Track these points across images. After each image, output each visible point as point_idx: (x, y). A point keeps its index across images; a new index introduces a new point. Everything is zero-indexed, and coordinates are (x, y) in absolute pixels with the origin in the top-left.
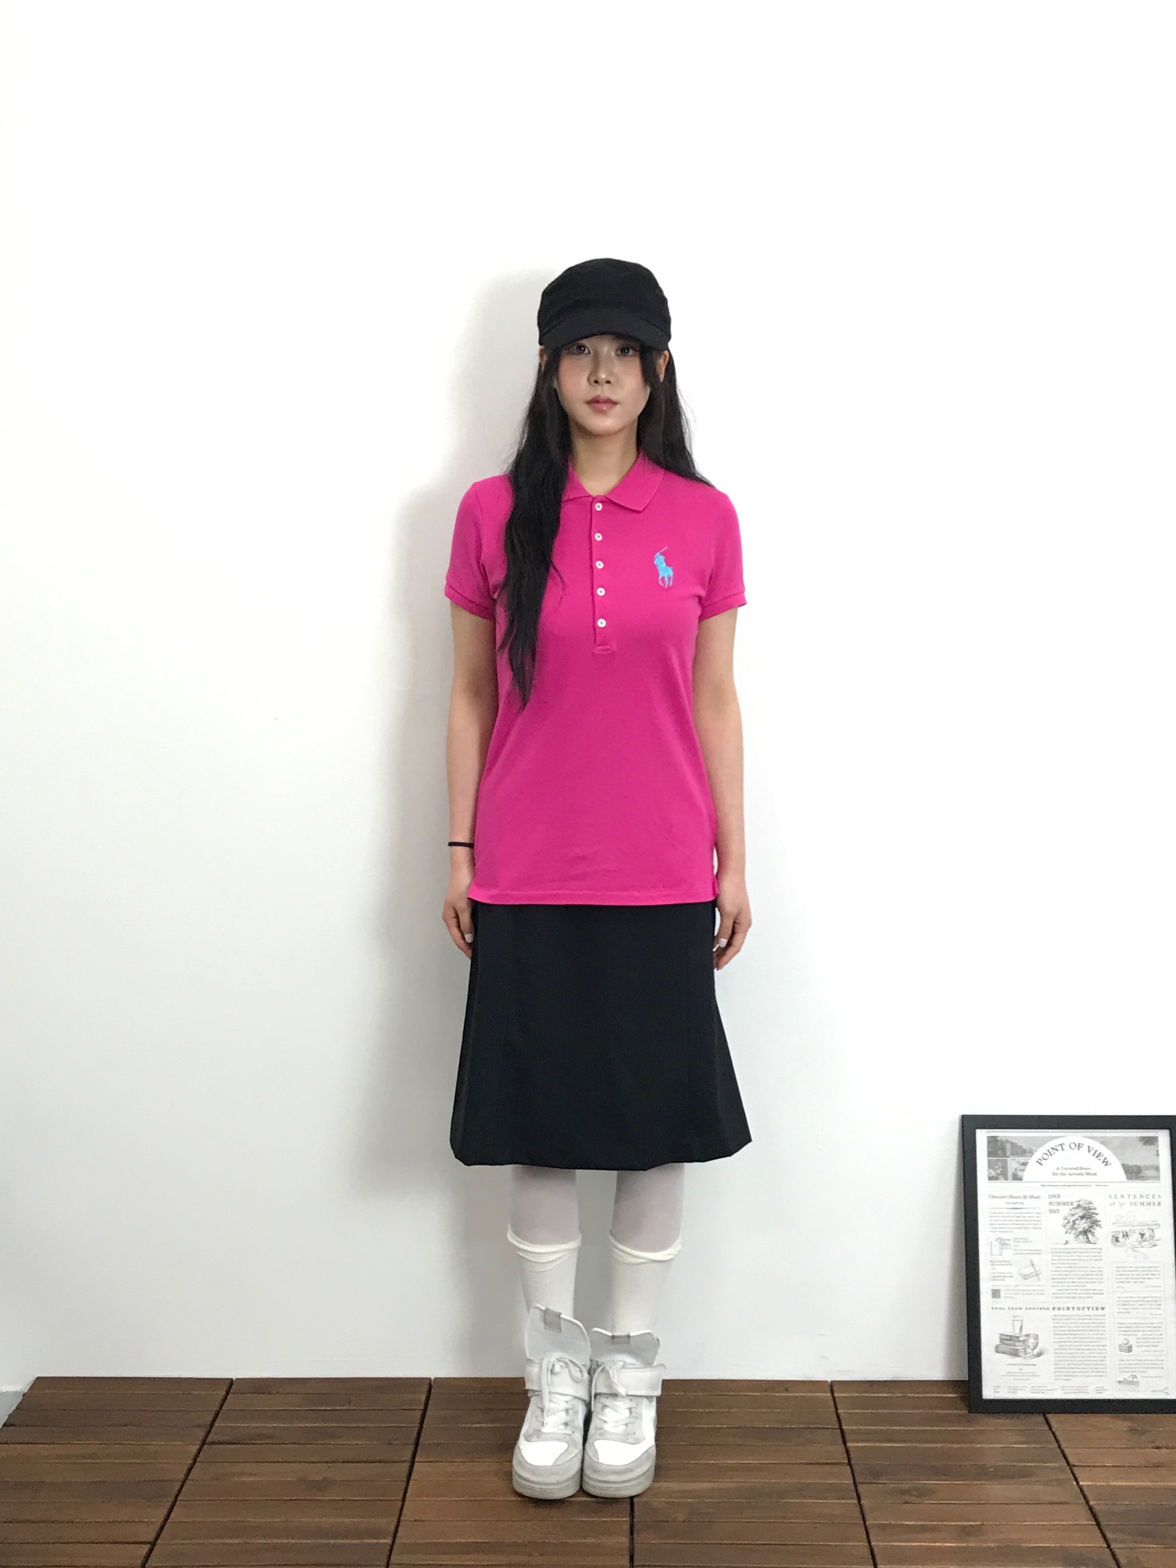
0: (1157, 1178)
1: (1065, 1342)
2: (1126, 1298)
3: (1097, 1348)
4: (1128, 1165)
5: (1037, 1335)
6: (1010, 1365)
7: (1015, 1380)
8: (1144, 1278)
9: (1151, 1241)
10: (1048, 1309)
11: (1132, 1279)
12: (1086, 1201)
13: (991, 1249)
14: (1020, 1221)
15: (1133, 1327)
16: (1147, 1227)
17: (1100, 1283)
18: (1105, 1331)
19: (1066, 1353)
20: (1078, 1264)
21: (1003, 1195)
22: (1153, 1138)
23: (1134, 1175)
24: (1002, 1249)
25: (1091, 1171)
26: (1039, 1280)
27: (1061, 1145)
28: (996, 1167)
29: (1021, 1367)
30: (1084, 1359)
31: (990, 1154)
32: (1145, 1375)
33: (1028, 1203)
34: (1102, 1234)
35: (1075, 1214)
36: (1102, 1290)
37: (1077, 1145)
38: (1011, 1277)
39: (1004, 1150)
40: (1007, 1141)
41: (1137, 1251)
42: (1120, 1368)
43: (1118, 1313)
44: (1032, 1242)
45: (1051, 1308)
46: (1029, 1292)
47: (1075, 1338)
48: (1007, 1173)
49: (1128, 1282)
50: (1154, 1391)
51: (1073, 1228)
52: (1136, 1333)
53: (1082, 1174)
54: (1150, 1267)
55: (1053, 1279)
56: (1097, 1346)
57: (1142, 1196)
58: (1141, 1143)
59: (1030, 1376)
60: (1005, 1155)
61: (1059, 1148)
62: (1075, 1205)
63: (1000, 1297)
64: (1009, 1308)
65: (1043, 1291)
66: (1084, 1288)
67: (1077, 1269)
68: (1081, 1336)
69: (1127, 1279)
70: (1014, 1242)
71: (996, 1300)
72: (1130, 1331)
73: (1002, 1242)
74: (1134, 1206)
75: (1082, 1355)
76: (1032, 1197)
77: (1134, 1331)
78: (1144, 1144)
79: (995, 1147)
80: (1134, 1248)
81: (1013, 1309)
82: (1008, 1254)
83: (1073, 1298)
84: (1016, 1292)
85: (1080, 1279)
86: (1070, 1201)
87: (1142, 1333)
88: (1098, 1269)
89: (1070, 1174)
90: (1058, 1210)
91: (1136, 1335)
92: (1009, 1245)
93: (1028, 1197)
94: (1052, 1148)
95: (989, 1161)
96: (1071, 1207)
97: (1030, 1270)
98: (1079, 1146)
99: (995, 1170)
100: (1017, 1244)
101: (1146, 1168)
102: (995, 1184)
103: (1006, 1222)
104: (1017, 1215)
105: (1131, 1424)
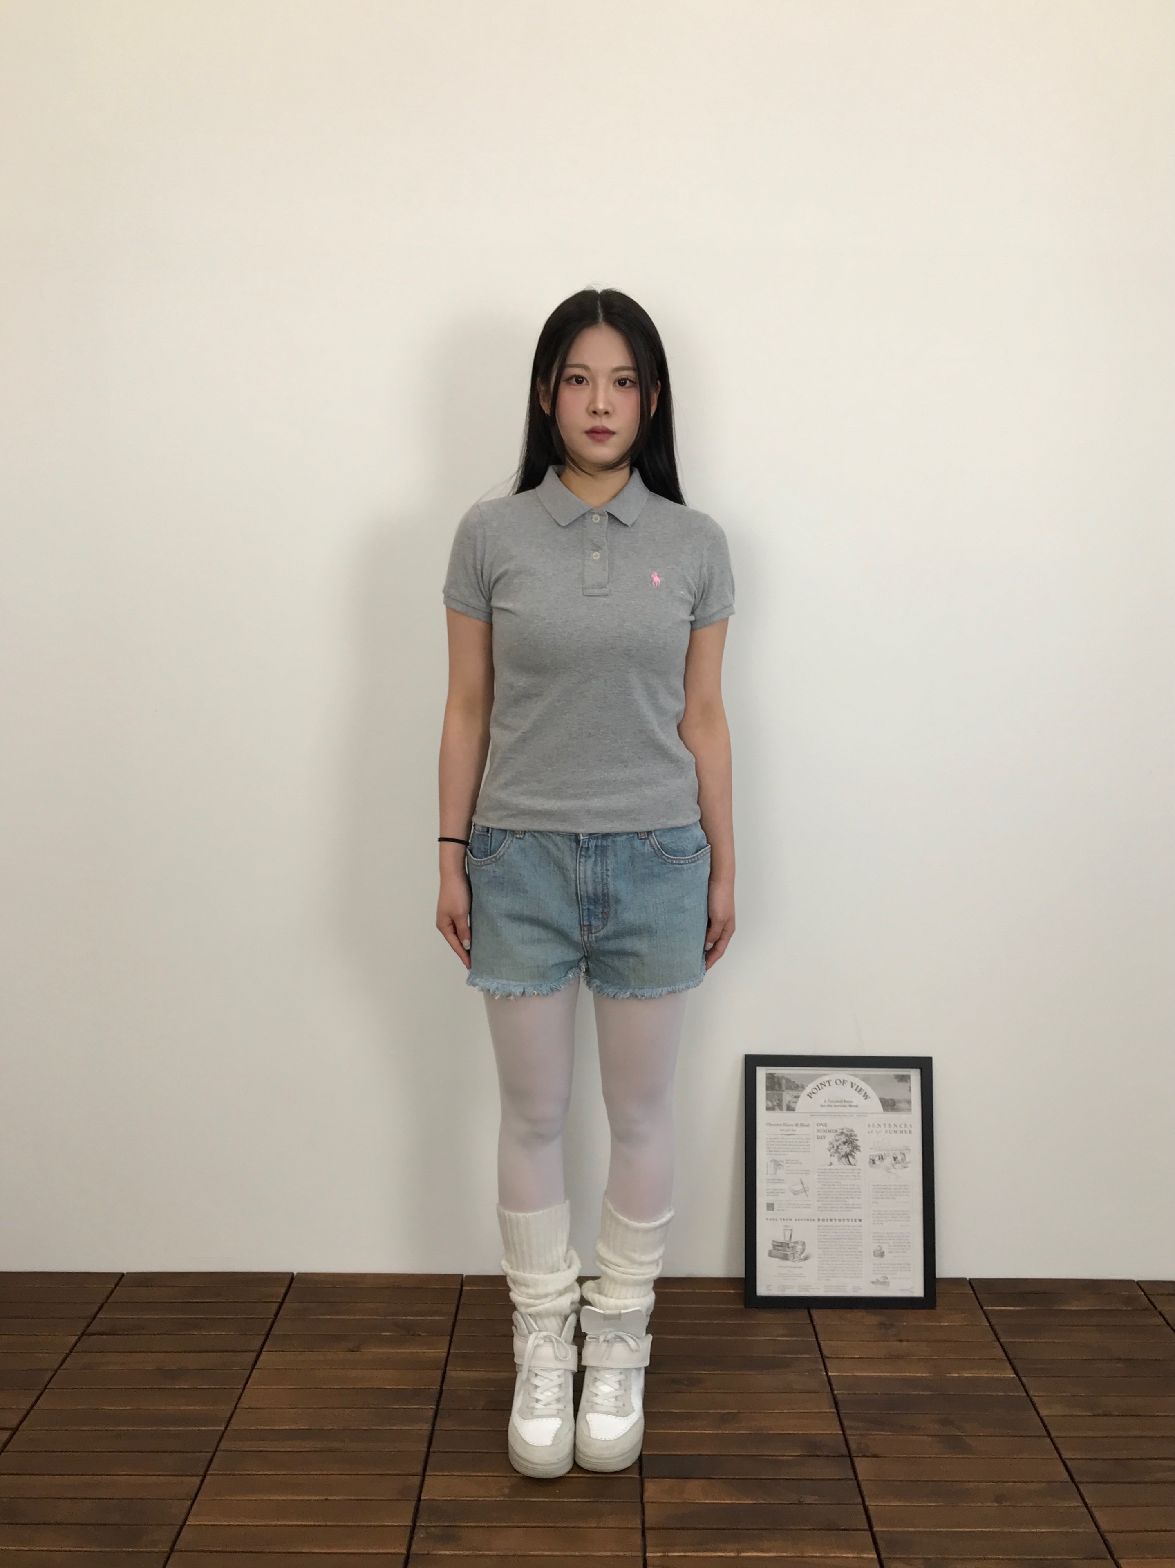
0: (909, 1110)
1: (828, 1248)
2: (881, 1211)
3: (854, 1253)
4: (884, 1099)
5: (804, 1243)
6: (781, 1267)
8: (896, 1195)
9: (903, 1164)
10: (814, 1220)
11: (886, 1195)
12: (849, 1129)
13: (767, 1169)
14: (792, 1145)
15: (886, 1236)
16: (900, 1152)
17: (859, 1198)
18: (862, 1239)
19: (829, 1258)
20: (841, 1182)
21: (779, 1123)
22: (906, 1076)
23: (889, 1107)
24: (777, 1169)
25: (852, 1104)
26: (807, 1196)
27: (829, 1081)
28: (774, 1099)
29: (790, 1269)
30: (843, 1263)
31: (768, 1088)
32: (894, 1276)
33: (799, 1130)
34: (861, 1158)
35: (840, 1140)
36: (860, 1204)
37: (842, 1081)
38: (784, 1193)
39: (780, 1084)
40: (783, 1077)
41: (890, 1172)
42: (874, 1271)
43: (874, 1224)
44: (802, 1163)
45: (817, 1220)
46: (798, 1206)
47: (836, 1245)
48: (782, 1104)
49: (882, 1198)
50: (902, 1290)
51: (837, 1151)
52: (888, 1241)
53: (846, 1106)
54: (901, 1186)
55: (818, 1195)
57: (895, 1125)
58: (896, 1080)
59: (797, 1276)
60: (780, 1089)
61: (827, 1084)
62: (839, 1133)
63: (773, 1210)
64: (781, 1219)
65: (810, 1205)
66: (844, 1203)
67: (840, 1187)
68: (841, 1244)
70: (787, 1163)
71: (770, 1212)
72: (882, 1239)
73: (777, 1163)
74: (888, 1134)
75: (843, 1260)
76: (802, 1125)
77: (886, 1239)
78: (898, 1081)
79: (773, 1083)
80: (887, 1169)
81: (784, 1220)
82: (781, 1173)
83: (836, 1211)
84: (787, 1206)
85: (841, 1195)
86: (835, 1129)
87: (893, 1241)
88: (857, 1187)
89: (835, 1106)
90: (824, 1136)
91: (888, 1243)
92: (783, 1166)
93: (799, 1125)
94: (821, 1084)
95: (768, 1095)
96: (835, 1134)
97: (800, 1187)
98: (844, 1082)
99: (772, 1102)
100: (788, 1165)
101: (900, 1102)
102: (772, 1114)
103: (779, 1147)
104: (790, 1140)
105: (881, 1319)
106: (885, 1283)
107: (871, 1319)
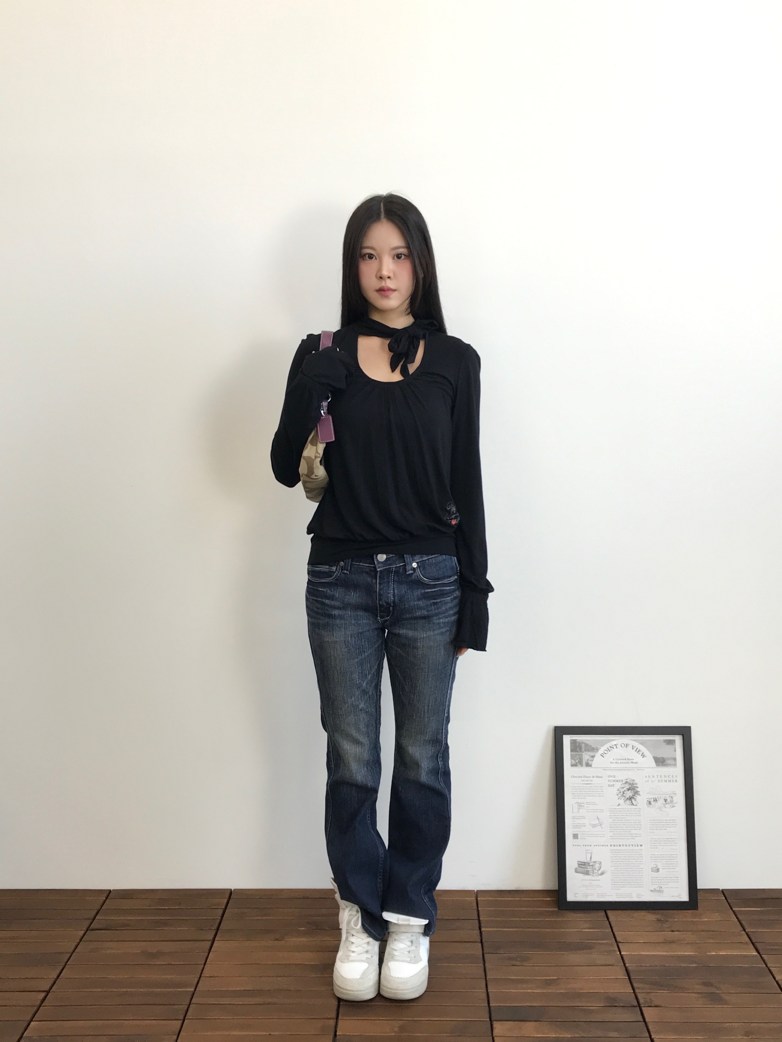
0: (675, 765)
1: (618, 866)
2: (655, 839)
3: (637, 870)
4: (657, 757)
5: (601, 862)
6: (584, 880)
7: (587, 889)
9: (671, 804)
10: (607, 846)
11: (659, 827)
12: (631, 779)
13: (573, 809)
14: (590, 791)
15: (659, 857)
16: (669, 795)
17: (639, 829)
18: (642, 859)
19: (618, 873)
20: (626, 818)
21: (580, 776)
22: (672, 740)
23: (660, 763)
24: (579, 809)
25: (633, 761)
26: (602, 828)
27: (616, 745)
28: (576, 758)
29: (591, 881)
30: (629, 876)
31: (572, 750)
32: (666, 886)
33: (595, 780)
34: (641, 800)
35: (625, 787)
36: (640, 834)
37: (626, 745)
38: (585, 826)
39: (580, 748)
40: (583, 743)
41: (662, 810)
42: (652, 882)
43: (651, 848)
44: (597, 804)
45: (609, 845)
46: (596, 836)
47: (624, 864)
48: (582, 762)
49: (657, 829)
50: (673, 896)
51: (623, 796)
52: (662, 860)
53: (629, 763)
54: (670, 820)
55: (610, 827)
56: (637, 868)
57: (665, 776)
58: (665, 743)
59: (596, 887)
60: (581, 751)
61: (615, 747)
62: (624, 782)
63: (577, 838)
65: (604, 834)
66: (629, 833)
67: (625, 822)
68: (627, 863)
69: (656, 827)
70: (587, 804)
71: (575, 840)
72: (657, 859)
73: (579, 805)
74: (660, 782)
75: (629, 874)
76: (598, 777)
77: (660, 859)
78: (667, 744)
79: (575, 747)
80: (660, 808)
81: (586, 846)
82: (583, 812)
83: (623, 839)
84: (588, 835)
85: (627, 827)
86: (621, 779)
87: (665, 861)
88: (638, 821)
89: (621, 763)
90: (613, 785)
91: (662, 862)
92: (584, 806)
93: (595, 777)
94: (610, 747)
95: (571, 755)
96: (621, 783)
97: (597, 822)
98: (627, 745)
99: (575, 760)
100: (588, 806)
101: (668, 759)
102: (575, 769)
103: (581, 792)
104: (588, 788)
105: (658, 916)
106: (660, 891)
107: (650, 917)
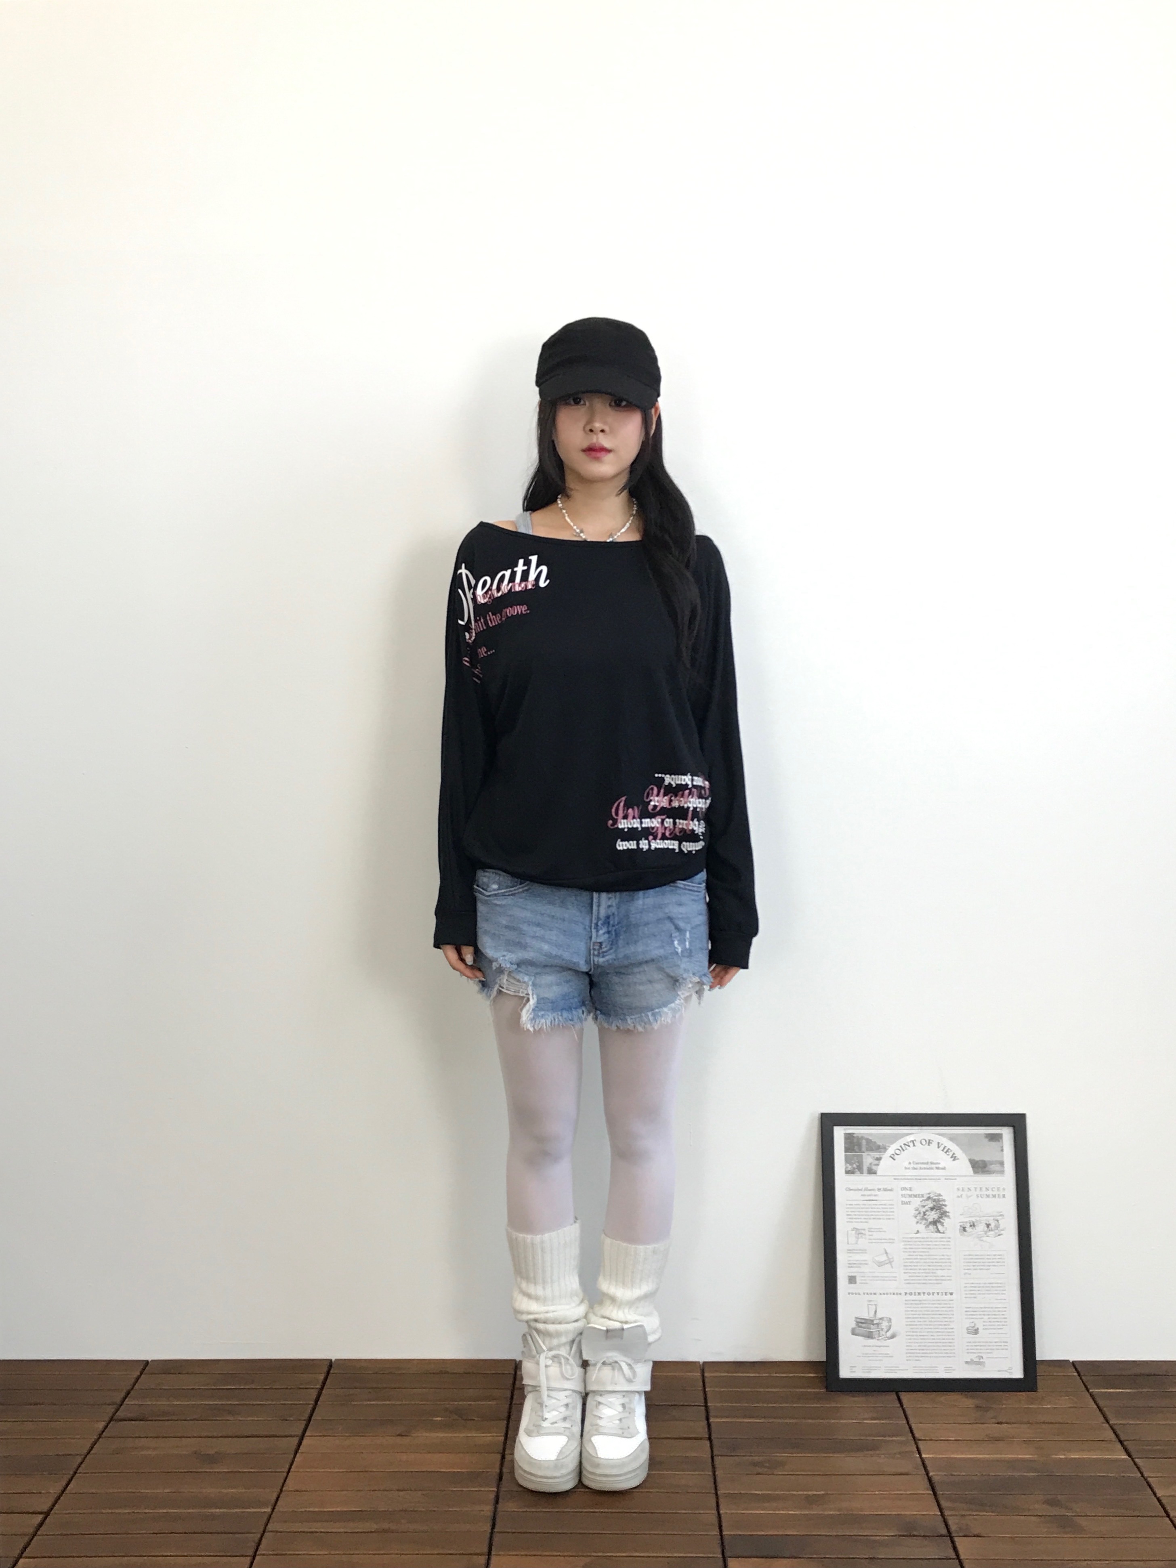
0: (1002, 1172)
1: (916, 1325)
2: (972, 1283)
3: (946, 1330)
4: (974, 1160)
5: (890, 1319)
6: (865, 1346)
7: (870, 1361)
8: (989, 1266)
9: (997, 1231)
10: (900, 1294)
11: (978, 1266)
12: (936, 1193)
13: (848, 1239)
14: (874, 1212)
15: (979, 1311)
16: (992, 1218)
17: (949, 1269)
18: (953, 1315)
19: (917, 1336)
20: (928, 1252)
21: (860, 1188)
22: (998, 1135)
23: (980, 1169)
24: (858, 1238)
25: (940, 1166)
26: (892, 1267)
27: (913, 1141)
28: (853, 1162)
29: (875, 1348)
30: (933, 1341)
31: (847, 1150)
32: (990, 1355)
33: (882, 1195)
34: (950, 1224)
35: (926, 1206)
36: (951, 1276)
37: (928, 1141)
38: (866, 1264)
39: (860, 1146)
40: (862, 1138)
41: (983, 1240)
42: (968, 1349)
43: (966, 1297)
44: (885, 1231)
45: (903, 1293)
46: (883, 1279)
47: (925, 1321)
48: (863, 1166)
49: (975, 1269)
50: (999, 1371)
51: (923, 1218)
52: (982, 1316)
53: (932, 1169)
54: (995, 1255)
55: (905, 1266)
56: (946, 1329)
57: (987, 1189)
58: (987, 1140)
59: (883, 1356)
60: (860, 1150)
61: (911, 1144)
62: (925, 1198)
63: (855, 1283)
64: (864, 1293)
65: (896, 1277)
66: (934, 1275)
67: (927, 1257)
68: (931, 1320)
69: (974, 1266)
70: (869, 1231)
71: (852, 1285)
72: (977, 1315)
73: (858, 1232)
74: (980, 1198)
75: (933, 1337)
76: (885, 1190)
77: (980, 1315)
78: (990, 1140)
79: (852, 1144)
80: (980, 1238)
81: (867, 1294)
82: (863, 1242)
83: (924, 1283)
84: (871, 1278)
85: (929, 1266)
86: (921, 1193)
87: (987, 1317)
88: (947, 1257)
90: (909, 1202)
91: (983, 1318)
92: (865, 1234)
93: (883, 1189)
94: (905, 1144)
95: (846, 1155)
96: (922, 1199)
97: (884, 1258)
99: (851, 1164)
100: (870, 1233)
101: (992, 1163)
102: (851, 1177)
103: (860, 1214)
104: (870, 1206)
105: (977, 1402)
106: (980, 1363)
107: (965, 1402)
